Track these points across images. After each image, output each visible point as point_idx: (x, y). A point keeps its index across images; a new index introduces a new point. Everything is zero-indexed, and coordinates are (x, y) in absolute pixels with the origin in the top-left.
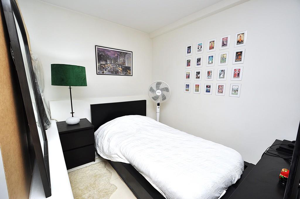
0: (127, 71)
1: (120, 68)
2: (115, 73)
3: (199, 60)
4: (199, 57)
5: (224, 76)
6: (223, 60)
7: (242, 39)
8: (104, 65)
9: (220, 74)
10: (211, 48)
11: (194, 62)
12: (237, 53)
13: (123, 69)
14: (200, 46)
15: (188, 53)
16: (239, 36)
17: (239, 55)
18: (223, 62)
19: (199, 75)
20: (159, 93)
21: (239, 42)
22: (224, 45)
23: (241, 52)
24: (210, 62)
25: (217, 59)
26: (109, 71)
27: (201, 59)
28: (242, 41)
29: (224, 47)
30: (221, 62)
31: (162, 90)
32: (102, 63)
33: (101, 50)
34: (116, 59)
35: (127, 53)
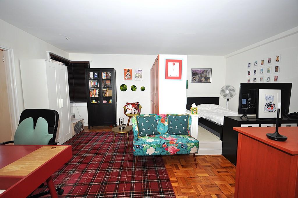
0: (207, 80)
1: (204, 79)
2: (201, 81)
3: (255, 71)
4: (255, 70)
5: (269, 80)
6: (269, 71)
7: (278, 59)
8: (195, 78)
9: (267, 80)
10: (262, 64)
11: (252, 73)
12: (276, 67)
13: (205, 79)
14: (256, 63)
15: (249, 67)
16: (277, 58)
17: (277, 68)
18: (269, 72)
19: (255, 81)
20: (227, 92)
21: (277, 61)
22: (269, 62)
23: (278, 67)
24: (262, 72)
25: (265, 71)
26: (197, 81)
27: (256, 71)
28: (278, 60)
29: (269, 64)
30: (268, 72)
31: (230, 90)
32: (194, 77)
33: (193, 71)
34: (201, 74)
35: (208, 70)
